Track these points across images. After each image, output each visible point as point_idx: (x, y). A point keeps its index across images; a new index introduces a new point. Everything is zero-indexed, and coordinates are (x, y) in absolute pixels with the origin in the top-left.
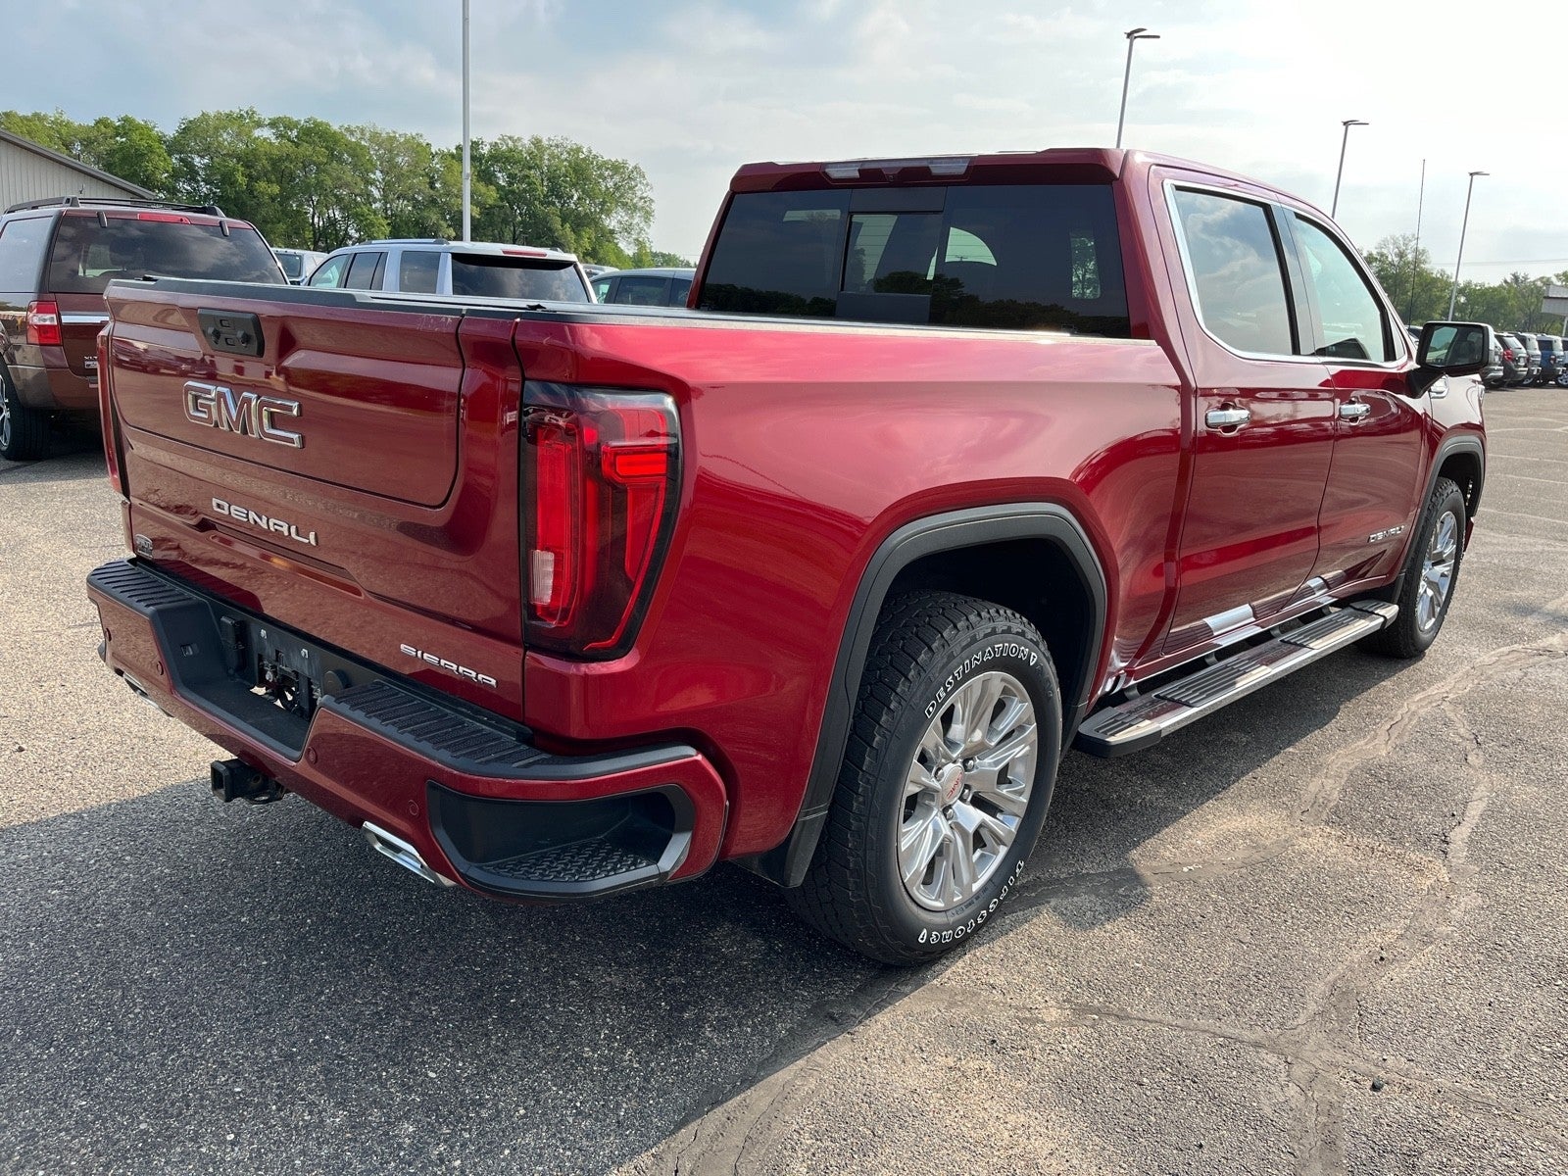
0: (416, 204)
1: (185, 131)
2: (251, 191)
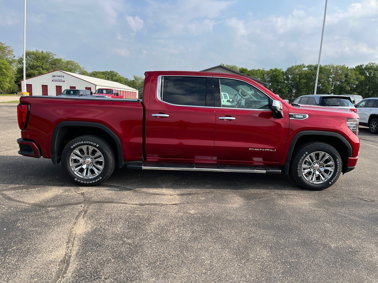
0: (342, 82)
1: (288, 70)
2: (299, 81)
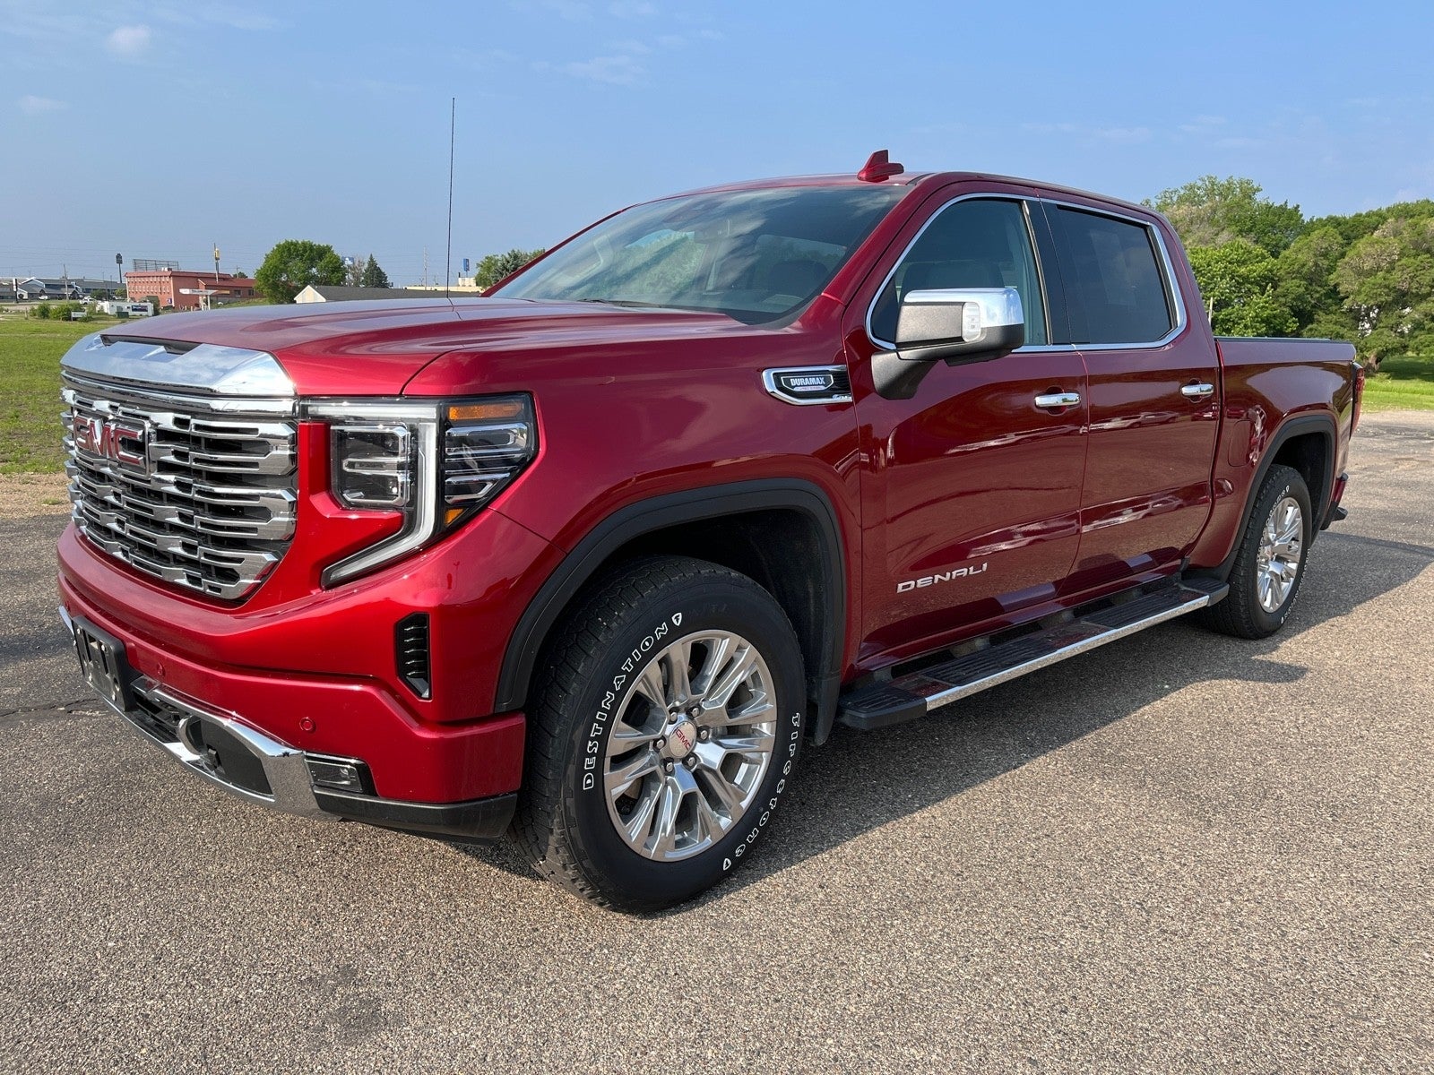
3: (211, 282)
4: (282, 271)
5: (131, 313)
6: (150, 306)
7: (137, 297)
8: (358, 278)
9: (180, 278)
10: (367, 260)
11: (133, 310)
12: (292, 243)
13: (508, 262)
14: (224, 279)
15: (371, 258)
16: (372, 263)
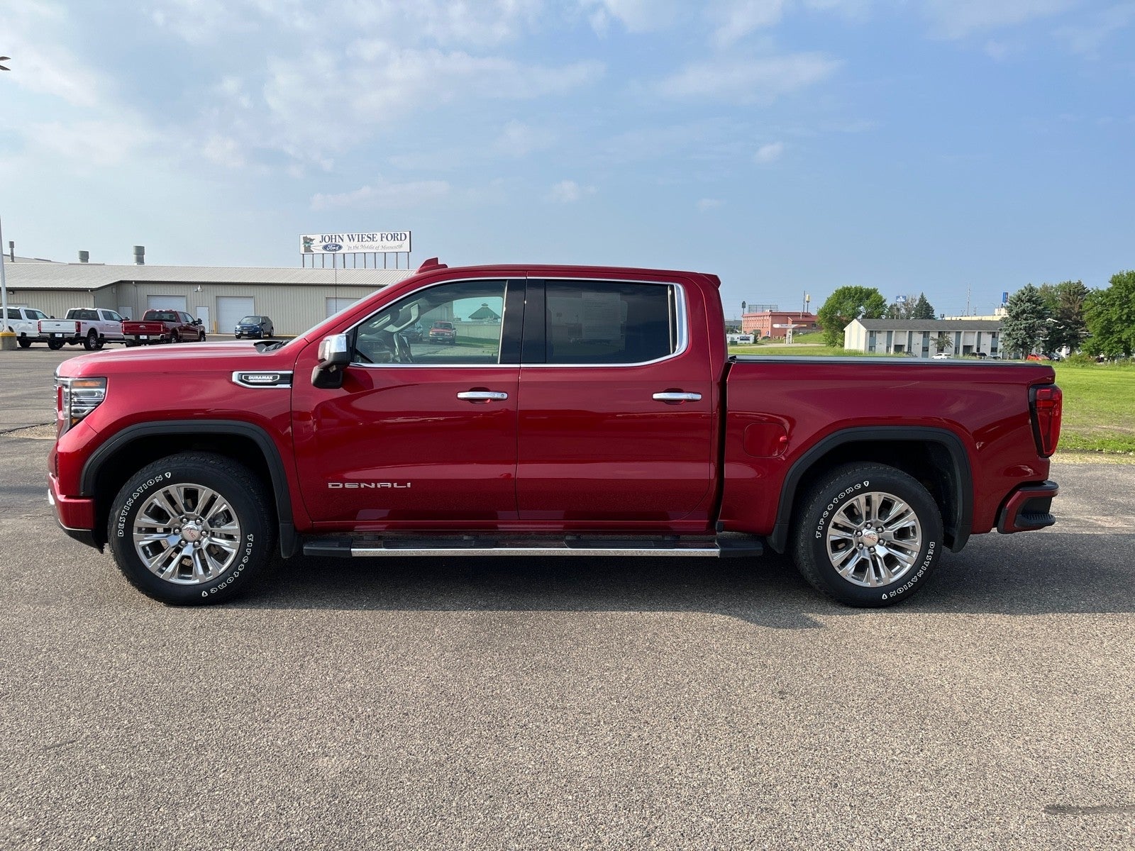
3: (796, 319)
4: (837, 309)
5: (739, 341)
6: (752, 337)
7: (748, 331)
8: (910, 312)
9: (776, 316)
10: (918, 297)
11: (741, 340)
12: (847, 288)
13: (1024, 294)
14: (806, 316)
15: (922, 296)
16: (923, 300)
